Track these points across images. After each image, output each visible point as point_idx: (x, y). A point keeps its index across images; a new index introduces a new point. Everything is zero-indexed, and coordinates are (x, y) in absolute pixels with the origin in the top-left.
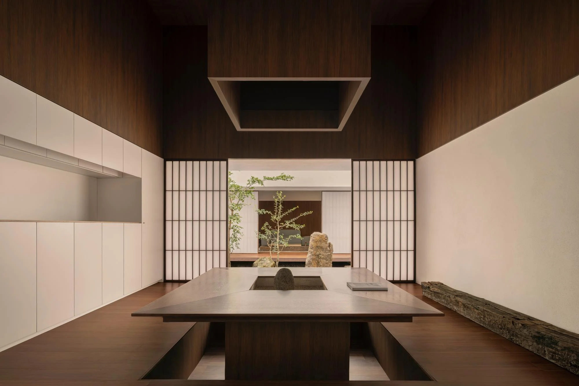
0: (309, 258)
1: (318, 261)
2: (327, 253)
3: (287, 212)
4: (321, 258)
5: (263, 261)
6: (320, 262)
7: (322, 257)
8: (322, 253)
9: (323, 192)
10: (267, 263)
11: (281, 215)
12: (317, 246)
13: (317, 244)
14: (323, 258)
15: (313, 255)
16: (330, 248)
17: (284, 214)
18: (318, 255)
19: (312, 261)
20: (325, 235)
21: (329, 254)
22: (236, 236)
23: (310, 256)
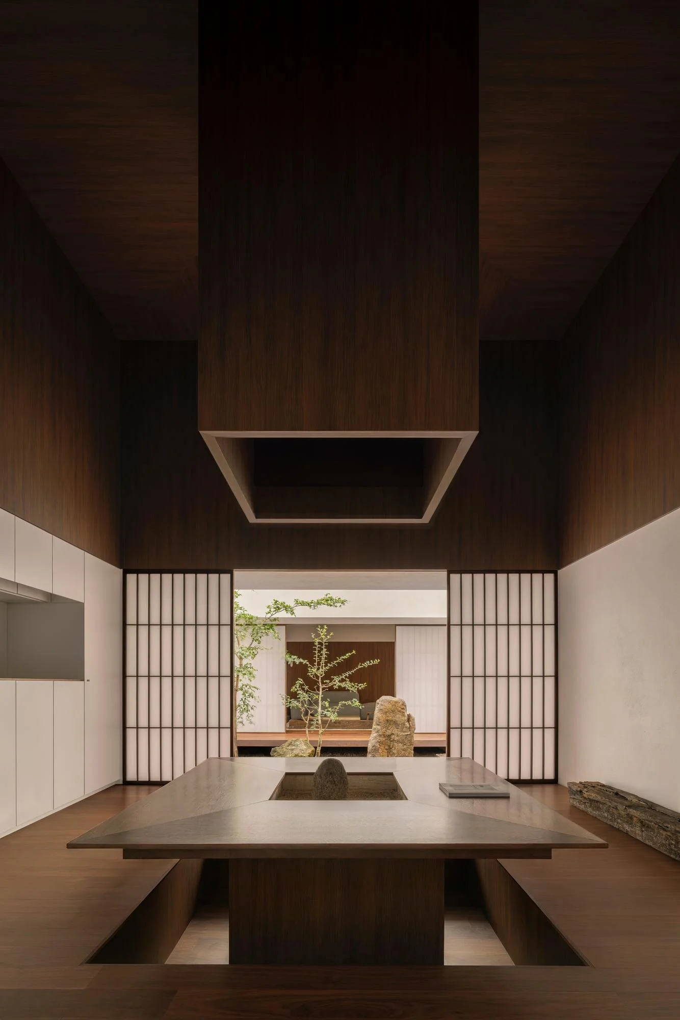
0: (374, 741)
1: (389, 746)
2: (404, 732)
3: (335, 662)
4: (395, 741)
5: (294, 745)
6: (393, 749)
7: (397, 738)
8: (396, 731)
9: (397, 627)
10: (301, 749)
11: (326, 666)
12: (387, 720)
13: (388, 717)
14: (398, 741)
15: (380, 735)
16: (411, 723)
17: (331, 666)
18: (389, 736)
19: (378, 746)
20: (401, 700)
21: (409, 733)
22: (248, 702)
23: (376, 737)
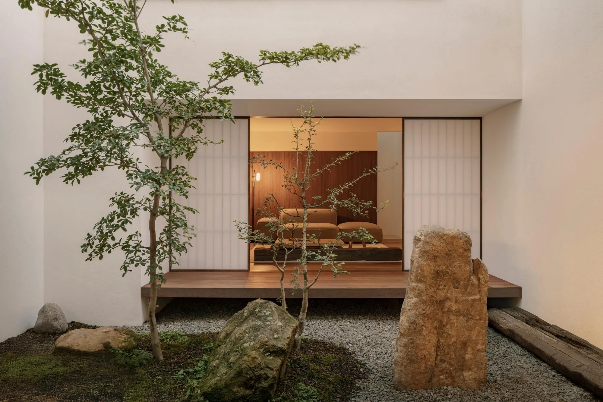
0: (413, 312)
1: (441, 322)
2: (470, 294)
3: (328, 166)
4: (450, 310)
5: (259, 318)
6: (448, 326)
7: (454, 307)
8: (453, 293)
9: (405, 121)
10: (274, 327)
11: (313, 171)
12: (437, 272)
13: (439, 266)
14: (458, 313)
15: (424, 302)
16: (479, 279)
17: (321, 171)
18: (441, 303)
19: (421, 322)
20: (463, 234)
21: (477, 297)
22: (175, 236)
23: (415, 305)
